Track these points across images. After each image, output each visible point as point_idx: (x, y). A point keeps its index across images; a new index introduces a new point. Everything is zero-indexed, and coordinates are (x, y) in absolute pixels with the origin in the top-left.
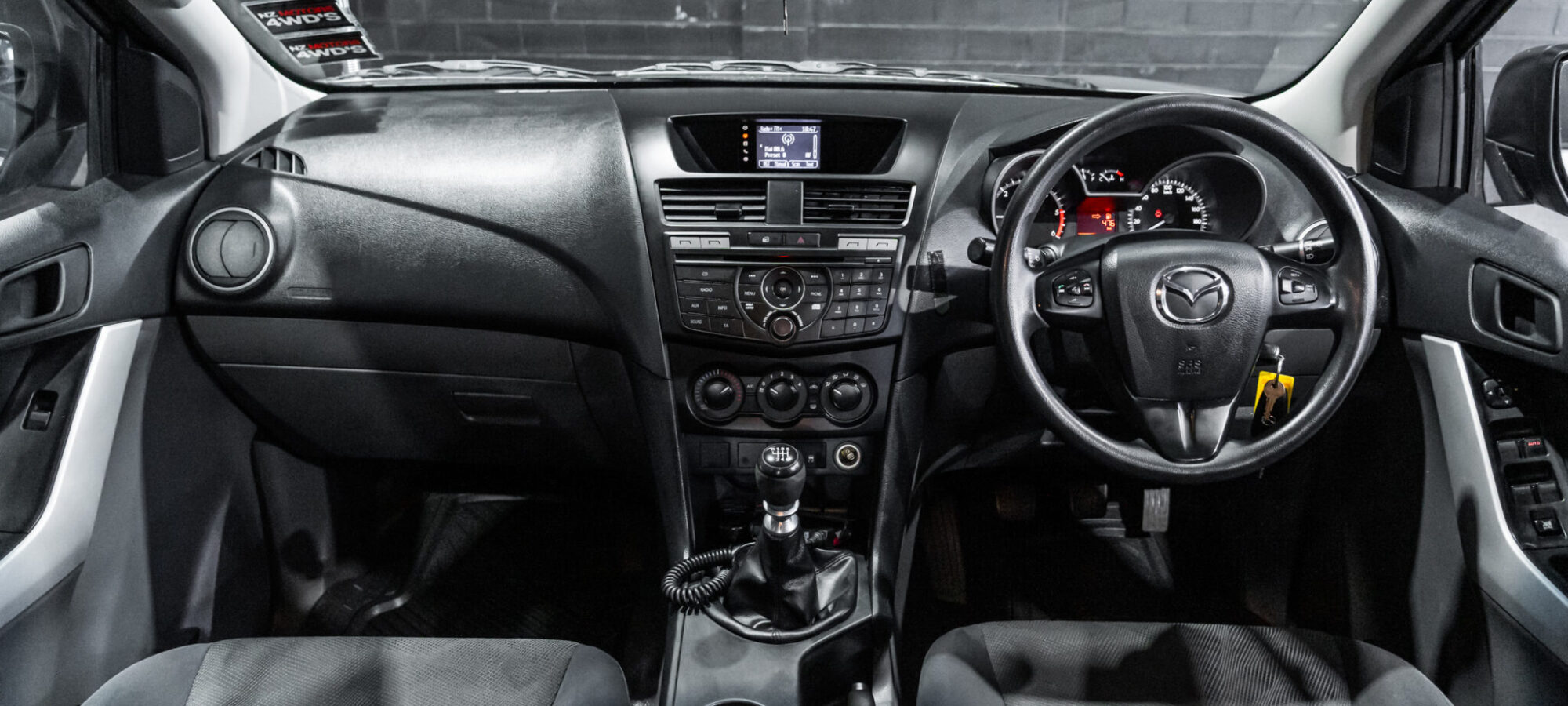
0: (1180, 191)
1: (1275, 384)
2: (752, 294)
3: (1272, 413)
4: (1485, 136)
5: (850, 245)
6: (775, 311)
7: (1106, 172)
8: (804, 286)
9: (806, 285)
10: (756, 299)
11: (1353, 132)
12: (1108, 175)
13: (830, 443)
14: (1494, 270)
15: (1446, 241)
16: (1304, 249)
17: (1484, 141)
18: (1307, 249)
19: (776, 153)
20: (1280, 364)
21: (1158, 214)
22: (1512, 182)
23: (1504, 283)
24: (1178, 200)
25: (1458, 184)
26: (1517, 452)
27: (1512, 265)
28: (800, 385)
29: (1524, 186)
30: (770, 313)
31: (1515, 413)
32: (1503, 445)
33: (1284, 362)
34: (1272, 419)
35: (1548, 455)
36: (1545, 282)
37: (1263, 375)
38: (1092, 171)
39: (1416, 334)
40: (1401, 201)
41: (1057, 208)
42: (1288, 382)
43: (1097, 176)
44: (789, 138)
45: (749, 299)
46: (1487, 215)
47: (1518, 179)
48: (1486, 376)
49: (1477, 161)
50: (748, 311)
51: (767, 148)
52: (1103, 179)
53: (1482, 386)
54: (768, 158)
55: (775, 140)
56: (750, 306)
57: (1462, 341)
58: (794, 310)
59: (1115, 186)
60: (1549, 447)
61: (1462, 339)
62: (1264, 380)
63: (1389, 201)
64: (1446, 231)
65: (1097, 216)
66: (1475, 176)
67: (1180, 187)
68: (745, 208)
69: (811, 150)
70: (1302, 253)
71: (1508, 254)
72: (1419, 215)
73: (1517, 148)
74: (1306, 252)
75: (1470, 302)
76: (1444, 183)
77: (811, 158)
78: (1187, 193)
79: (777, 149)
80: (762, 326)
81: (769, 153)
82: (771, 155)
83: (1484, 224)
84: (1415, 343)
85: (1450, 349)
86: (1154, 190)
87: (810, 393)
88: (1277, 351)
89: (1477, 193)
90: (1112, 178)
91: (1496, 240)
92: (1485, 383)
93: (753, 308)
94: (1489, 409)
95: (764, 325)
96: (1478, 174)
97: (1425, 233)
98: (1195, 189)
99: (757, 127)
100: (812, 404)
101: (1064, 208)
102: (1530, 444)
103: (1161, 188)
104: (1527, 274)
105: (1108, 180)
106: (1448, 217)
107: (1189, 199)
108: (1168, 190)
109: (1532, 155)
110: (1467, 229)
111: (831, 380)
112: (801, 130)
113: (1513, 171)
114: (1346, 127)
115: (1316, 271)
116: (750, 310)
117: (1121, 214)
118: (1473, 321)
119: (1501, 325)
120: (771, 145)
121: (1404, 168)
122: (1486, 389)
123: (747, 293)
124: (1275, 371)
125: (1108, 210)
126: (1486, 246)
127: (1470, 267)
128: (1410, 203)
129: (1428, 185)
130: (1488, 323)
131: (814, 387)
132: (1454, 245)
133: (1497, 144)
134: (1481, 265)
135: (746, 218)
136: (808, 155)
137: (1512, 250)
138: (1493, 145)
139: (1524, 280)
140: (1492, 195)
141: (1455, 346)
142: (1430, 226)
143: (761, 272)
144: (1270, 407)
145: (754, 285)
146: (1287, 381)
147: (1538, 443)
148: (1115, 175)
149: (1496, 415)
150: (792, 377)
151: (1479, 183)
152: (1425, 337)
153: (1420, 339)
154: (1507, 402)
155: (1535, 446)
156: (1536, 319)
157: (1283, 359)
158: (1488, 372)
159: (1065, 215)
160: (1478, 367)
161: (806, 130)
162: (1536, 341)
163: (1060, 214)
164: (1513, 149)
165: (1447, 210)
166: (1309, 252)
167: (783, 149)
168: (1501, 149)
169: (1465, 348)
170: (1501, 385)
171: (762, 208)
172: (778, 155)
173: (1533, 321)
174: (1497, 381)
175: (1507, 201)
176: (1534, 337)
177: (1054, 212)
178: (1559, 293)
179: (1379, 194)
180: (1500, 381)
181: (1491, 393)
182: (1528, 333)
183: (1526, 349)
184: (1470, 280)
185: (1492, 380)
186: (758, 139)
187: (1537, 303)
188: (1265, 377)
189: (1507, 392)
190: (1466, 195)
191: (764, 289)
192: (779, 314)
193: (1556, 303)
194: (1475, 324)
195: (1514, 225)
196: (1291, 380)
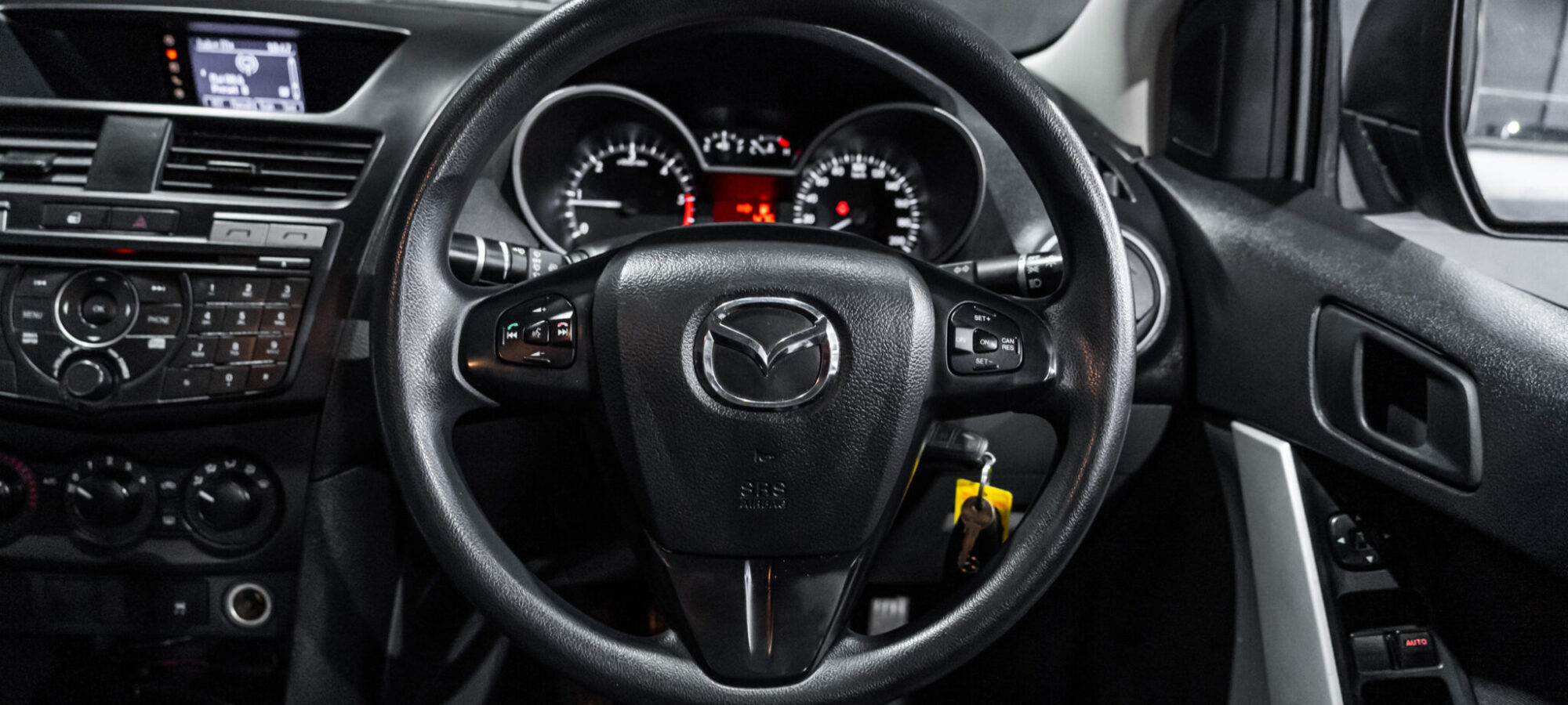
0: (878, 174)
1: (977, 502)
2: (37, 315)
3: (972, 553)
4: (1341, 105)
5: (233, 235)
6: (76, 349)
7: (762, 138)
8: (138, 304)
9: (142, 303)
10: (45, 327)
11: (1141, 92)
12: (764, 145)
13: (216, 584)
14: (1354, 319)
15: (1274, 265)
16: (1026, 269)
17: (1340, 112)
18: (1031, 270)
19: (230, 85)
20: (986, 469)
21: (842, 209)
22: (1382, 180)
23: (1371, 343)
24: (874, 186)
25: (1299, 175)
26: (1386, 657)
27: (1386, 312)
28: (143, 480)
29: (1400, 184)
30: (67, 352)
31: (1383, 580)
32: (1361, 640)
33: (993, 467)
34: (973, 563)
35: (1441, 667)
36: (1448, 347)
37: (963, 485)
38: (739, 136)
39: (1224, 420)
40: (1209, 199)
41: (681, 191)
42: (1001, 499)
43: (747, 145)
44: (248, 61)
45: (32, 325)
46: (1345, 225)
47: (1393, 173)
48: (1336, 508)
49: (1330, 138)
50: (29, 348)
51: (213, 77)
52: (757, 150)
53: (1327, 524)
54: (217, 94)
55: (226, 65)
56: (30, 338)
57: (1295, 442)
58: (113, 347)
59: (776, 160)
60: (1443, 651)
61: (1295, 438)
62: (965, 494)
63: (1189, 197)
64: (1276, 250)
65: (746, 208)
66: (1326, 162)
67: (877, 167)
68: (59, 161)
69: (287, 84)
70: (1022, 278)
71: (1378, 291)
72: (1234, 222)
73: (1391, 121)
74: (1029, 276)
75: (1311, 375)
76: (1277, 171)
77: (291, 97)
78: (889, 178)
79: (230, 78)
80: (51, 375)
81: (220, 85)
82: (223, 90)
83: (1338, 239)
84: (1221, 432)
85: (1275, 454)
86: (838, 171)
87: (164, 497)
88: (983, 447)
89: (1328, 193)
90: (771, 149)
91: (1359, 266)
92: (1334, 520)
93: (35, 341)
94: (1336, 569)
95: (56, 374)
96: (1331, 160)
97: (1243, 249)
98: (902, 171)
99: (190, 41)
100: (167, 514)
101: (692, 193)
102: (1409, 643)
103: (848, 167)
104: (1414, 328)
105: (762, 151)
106: (1280, 225)
107: (892, 186)
108: (859, 172)
109: (1415, 133)
110: (1308, 246)
111: (204, 474)
112: (265, 48)
113: (1384, 159)
114: (1131, 81)
115: (1027, 312)
116: (30, 345)
117: (783, 206)
118: (1315, 409)
119: (1364, 423)
120: (221, 71)
121: (1215, 146)
122: (1334, 531)
123: (27, 314)
124: (978, 480)
125: (764, 198)
126: (1340, 275)
127: (1312, 312)
128: (1222, 204)
129: (1253, 175)
130: (1341, 416)
131: (169, 485)
132: (1286, 271)
133: (1361, 117)
134: (1332, 310)
135: (57, 178)
136: (284, 91)
137: (1387, 285)
138: (1353, 119)
139: (1406, 339)
140: (1351, 197)
141: (1284, 449)
142: (1250, 239)
143: (61, 276)
144: (970, 542)
145: (43, 301)
146: (998, 497)
147: (1424, 642)
148: (777, 145)
149: (1352, 582)
150: (129, 467)
151: (1331, 175)
152: (1238, 426)
153: (1229, 429)
154: (1370, 559)
155: (1417, 646)
156: (1429, 415)
157: (994, 460)
158: (1338, 501)
159: (694, 204)
160: (1321, 490)
161: (274, 49)
162: (1430, 461)
163: (686, 203)
164: (1384, 123)
165: (1280, 215)
166: (1033, 275)
167: (241, 80)
168: (1366, 125)
169: (1299, 454)
170: (1360, 526)
171: (87, 162)
172: (234, 90)
173: (1424, 419)
174: (1353, 519)
175: (1375, 207)
176: (1424, 452)
177: (676, 199)
178: (1477, 372)
179: (1176, 188)
180: (1358, 518)
181: (1342, 540)
182: (1412, 443)
183: (1410, 472)
184: (1312, 335)
185: (1345, 516)
186: (195, 62)
187: (1431, 384)
188: (965, 490)
189: (1369, 540)
190: (1309, 193)
191: (59, 307)
192: (84, 354)
193: (1469, 388)
194: (1320, 416)
195: (1390, 242)
196: (1007, 497)
